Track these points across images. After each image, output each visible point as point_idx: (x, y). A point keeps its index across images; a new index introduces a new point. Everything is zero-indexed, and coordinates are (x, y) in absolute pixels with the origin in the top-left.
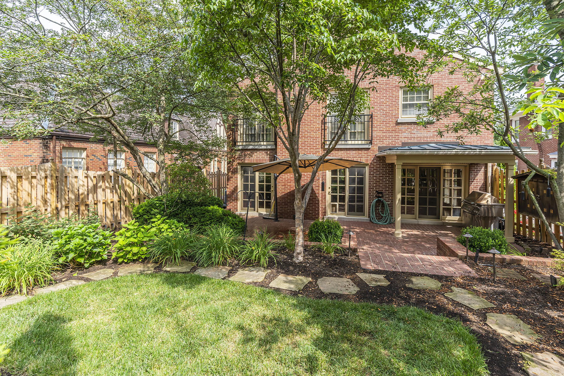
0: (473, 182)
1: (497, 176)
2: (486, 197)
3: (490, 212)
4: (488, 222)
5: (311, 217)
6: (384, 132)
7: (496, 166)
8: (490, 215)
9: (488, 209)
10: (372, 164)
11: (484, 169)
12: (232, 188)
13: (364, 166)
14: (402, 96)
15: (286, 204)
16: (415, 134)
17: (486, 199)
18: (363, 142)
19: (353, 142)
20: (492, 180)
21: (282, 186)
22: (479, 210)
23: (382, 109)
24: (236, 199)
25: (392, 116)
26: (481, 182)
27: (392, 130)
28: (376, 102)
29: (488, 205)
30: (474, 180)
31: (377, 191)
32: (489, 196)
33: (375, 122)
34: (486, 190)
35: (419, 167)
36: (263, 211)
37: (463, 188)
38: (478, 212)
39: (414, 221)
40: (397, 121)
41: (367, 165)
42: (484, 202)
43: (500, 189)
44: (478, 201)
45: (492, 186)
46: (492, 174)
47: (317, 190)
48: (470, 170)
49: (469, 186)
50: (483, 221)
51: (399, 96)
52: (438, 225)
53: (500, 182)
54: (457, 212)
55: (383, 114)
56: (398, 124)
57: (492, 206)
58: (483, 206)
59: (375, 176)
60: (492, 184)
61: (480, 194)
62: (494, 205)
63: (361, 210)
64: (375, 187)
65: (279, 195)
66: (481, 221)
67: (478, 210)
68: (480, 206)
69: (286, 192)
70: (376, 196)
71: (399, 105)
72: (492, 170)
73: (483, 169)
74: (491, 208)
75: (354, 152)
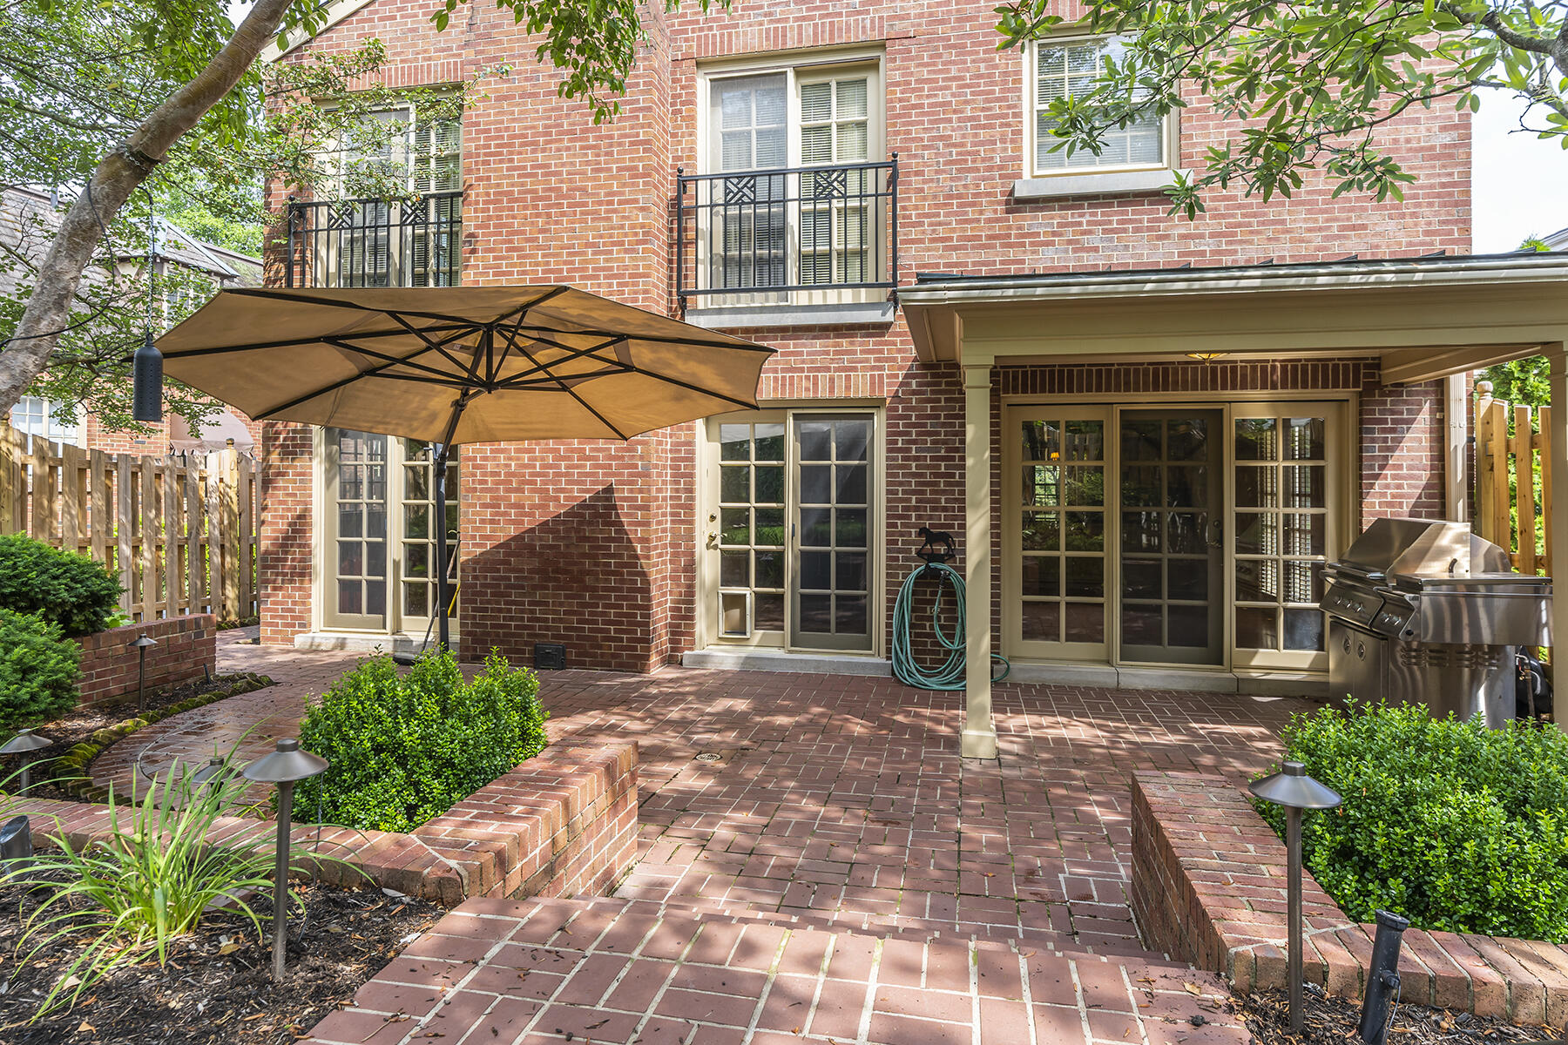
0: (1377, 477)
1: (1496, 446)
2: (1445, 540)
3: (1465, 620)
4: (1460, 675)
5: (613, 656)
6: (955, 248)
7: (1489, 398)
8: (1466, 638)
9: (1453, 601)
10: (901, 401)
11: (1432, 412)
12: (282, 525)
13: (862, 410)
14: (1036, 77)
15: (502, 595)
16: (1096, 249)
17: (1443, 552)
18: (864, 295)
19: (817, 297)
20: (1470, 467)
21: (484, 506)
22: (1410, 608)
23: (941, 138)
24: (303, 572)
25: (990, 169)
26: (1419, 478)
27: (989, 237)
28: (914, 107)
29: (1452, 583)
30: (1382, 467)
31: (923, 531)
32: (1459, 539)
33: (910, 203)
34: (1443, 513)
35: (1119, 408)
36: (418, 630)
37: (1330, 511)
38: (1405, 618)
39: (1100, 674)
40: (1012, 193)
41: (878, 403)
42: (1434, 569)
43: (1513, 511)
44: (1404, 562)
45: (1470, 495)
46: (1471, 440)
47: (639, 524)
48: (1361, 422)
49: (1360, 497)
50: (1433, 673)
51: (1018, 72)
52: (1212, 695)
53: (1512, 478)
54: (1310, 628)
55: (946, 163)
56: (1018, 204)
57: (1471, 585)
58: (1428, 589)
59: (916, 459)
60: (1470, 486)
61: (1413, 531)
62: (1489, 584)
63: (854, 622)
64: (916, 509)
65: (467, 551)
66: (1423, 670)
67: (1404, 610)
68: (1415, 586)
69: (502, 537)
70: (919, 553)
71: (1018, 115)
72: (1471, 420)
73: (1424, 418)
74: (1470, 598)
75: (818, 344)
